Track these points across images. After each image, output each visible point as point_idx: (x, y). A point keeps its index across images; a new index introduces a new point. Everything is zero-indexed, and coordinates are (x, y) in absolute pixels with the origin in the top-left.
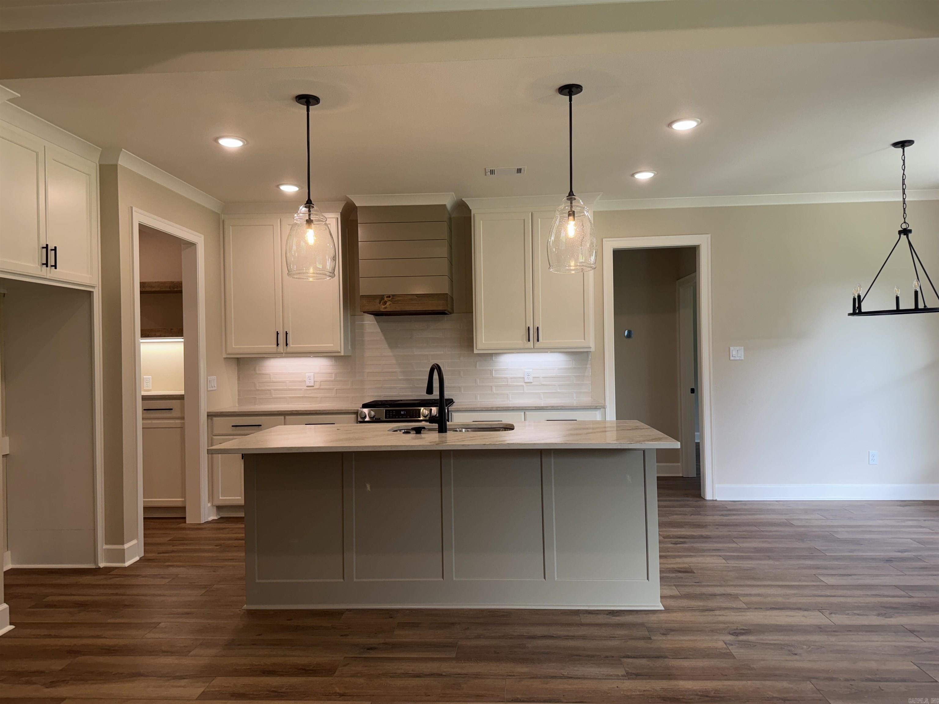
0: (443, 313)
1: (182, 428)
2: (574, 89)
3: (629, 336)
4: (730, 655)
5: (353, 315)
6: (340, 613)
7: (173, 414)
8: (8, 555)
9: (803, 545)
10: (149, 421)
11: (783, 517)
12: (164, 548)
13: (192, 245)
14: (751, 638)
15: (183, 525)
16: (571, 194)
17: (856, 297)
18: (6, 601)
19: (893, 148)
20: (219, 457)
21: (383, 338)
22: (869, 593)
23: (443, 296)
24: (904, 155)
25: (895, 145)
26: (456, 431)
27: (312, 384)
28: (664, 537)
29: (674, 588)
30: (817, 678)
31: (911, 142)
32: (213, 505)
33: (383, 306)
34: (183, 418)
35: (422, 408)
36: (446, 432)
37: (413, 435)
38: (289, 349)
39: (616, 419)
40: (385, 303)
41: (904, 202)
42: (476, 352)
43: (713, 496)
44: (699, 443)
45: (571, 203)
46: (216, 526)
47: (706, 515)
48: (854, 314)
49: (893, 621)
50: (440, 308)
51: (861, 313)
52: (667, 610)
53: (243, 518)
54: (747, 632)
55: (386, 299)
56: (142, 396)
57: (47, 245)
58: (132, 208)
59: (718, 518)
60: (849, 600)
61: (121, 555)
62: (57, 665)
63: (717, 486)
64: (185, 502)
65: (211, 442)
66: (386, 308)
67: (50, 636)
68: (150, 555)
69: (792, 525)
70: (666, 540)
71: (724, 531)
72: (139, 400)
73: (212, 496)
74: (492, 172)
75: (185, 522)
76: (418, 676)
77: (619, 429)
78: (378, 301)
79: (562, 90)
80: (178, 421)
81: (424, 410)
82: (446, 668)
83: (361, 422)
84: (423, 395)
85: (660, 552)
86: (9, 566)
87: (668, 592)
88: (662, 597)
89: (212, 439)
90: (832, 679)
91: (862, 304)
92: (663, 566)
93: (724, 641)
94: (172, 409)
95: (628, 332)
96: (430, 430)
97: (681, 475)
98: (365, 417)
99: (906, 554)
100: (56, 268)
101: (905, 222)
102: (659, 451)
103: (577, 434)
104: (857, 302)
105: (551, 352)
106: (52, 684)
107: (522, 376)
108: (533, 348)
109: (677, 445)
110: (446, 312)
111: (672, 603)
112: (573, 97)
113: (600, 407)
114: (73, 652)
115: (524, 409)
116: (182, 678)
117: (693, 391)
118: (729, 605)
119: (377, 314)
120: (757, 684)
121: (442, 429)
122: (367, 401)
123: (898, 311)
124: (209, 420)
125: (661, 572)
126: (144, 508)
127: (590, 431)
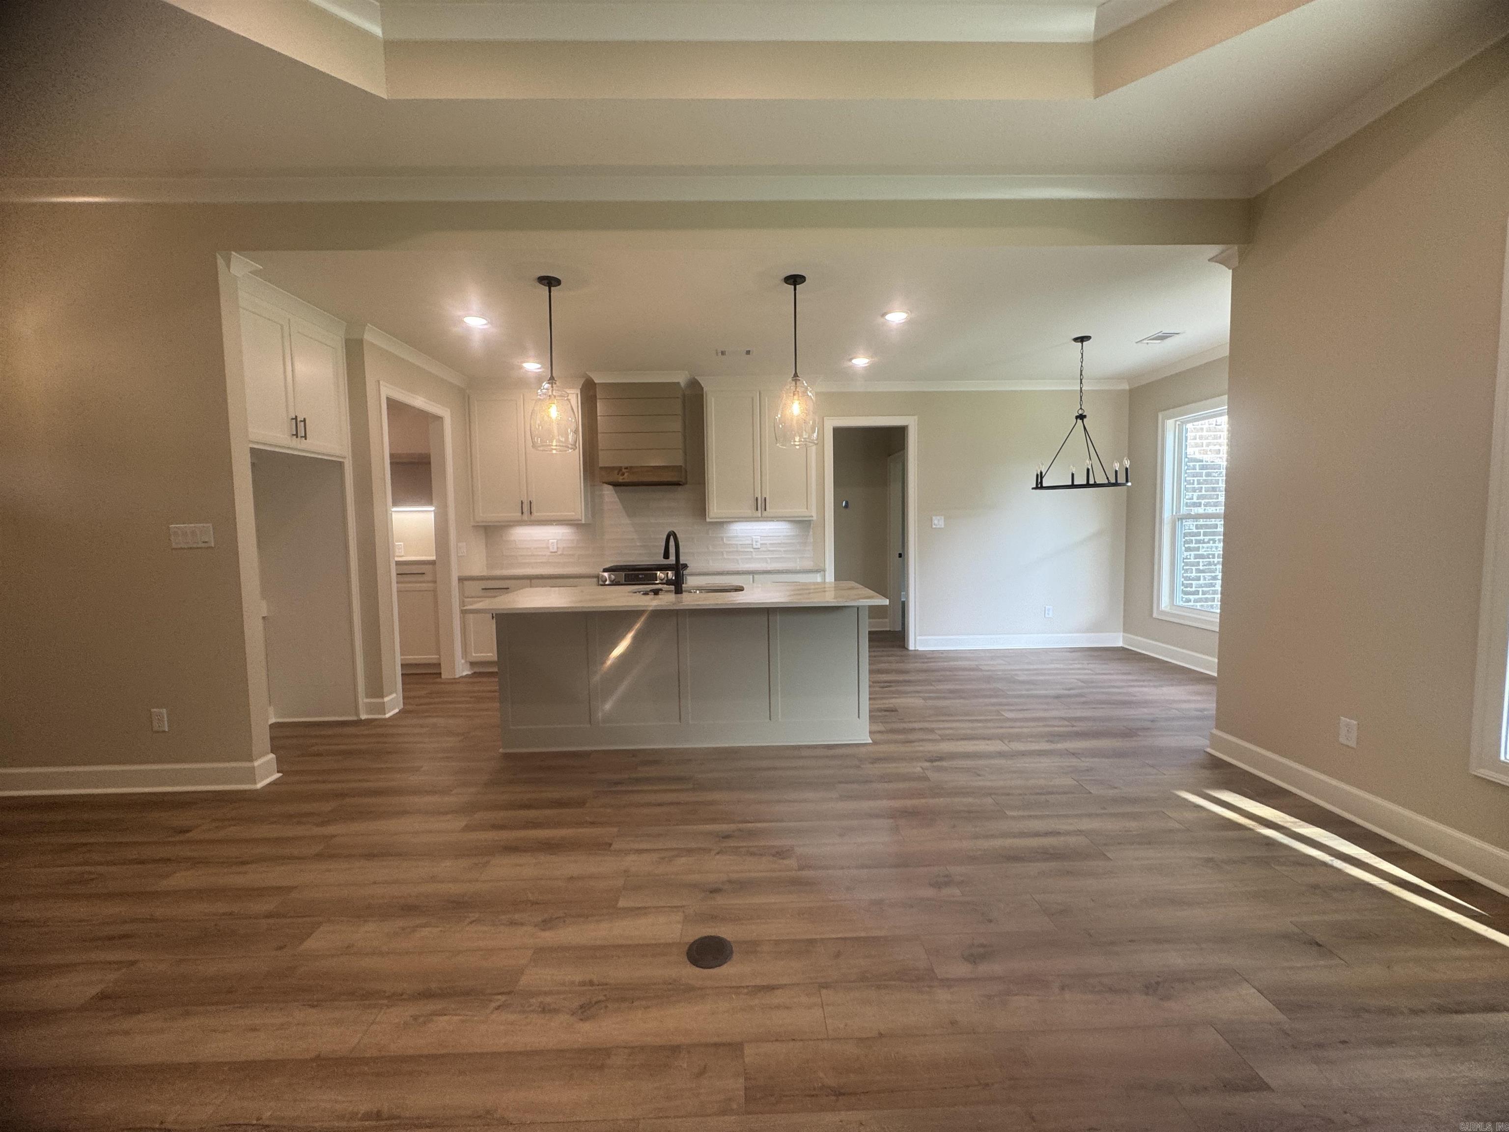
0: (678, 484)
1: (435, 591)
2: (798, 280)
3: (847, 506)
4: (926, 779)
5: (593, 486)
6: (588, 754)
7: (425, 578)
8: (271, 710)
9: (988, 686)
10: (403, 585)
11: (973, 664)
12: (423, 701)
13: (439, 419)
14: (944, 764)
15: (438, 680)
16: (796, 375)
17: (1039, 473)
18: (272, 752)
19: (1074, 343)
20: (471, 616)
21: (621, 507)
22: (1041, 724)
23: (678, 468)
24: (1082, 349)
25: (1076, 340)
26: (691, 592)
27: (555, 550)
28: (873, 682)
29: (880, 724)
30: (995, 794)
31: (1088, 338)
32: (466, 662)
33: (621, 477)
34: (435, 582)
35: (659, 572)
36: (681, 593)
37: (651, 596)
38: (533, 518)
39: (835, 580)
40: (623, 474)
41: (1081, 391)
42: (708, 520)
43: (915, 647)
44: (904, 601)
45: (796, 384)
46: (471, 680)
47: (909, 663)
48: (1037, 488)
49: (1059, 746)
50: (675, 479)
51: (1042, 488)
52: (875, 743)
53: (497, 672)
54: (941, 759)
55: (624, 470)
56: (396, 561)
57: (296, 417)
58: (379, 382)
59: (918, 665)
60: (1025, 730)
61: (382, 708)
62: (327, 807)
63: (918, 638)
64: (439, 659)
65: (462, 603)
66: (623, 479)
67: (317, 781)
68: (409, 707)
69: (981, 670)
70: (875, 685)
71: (922, 676)
72: (393, 566)
73: (465, 652)
74: (723, 353)
75: (441, 677)
76: (660, 805)
77: (836, 588)
78: (616, 472)
79: (788, 280)
80: (431, 585)
81: (661, 574)
82: (683, 797)
83: (602, 585)
84: (660, 560)
85: (870, 694)
86: (273, 720)
87: (876, 728)
88: (870, 732)
89: (463, 602)
90: (1008, 794)
91: (1044, 480)
92: (872, 706)
93: (921, 767)
94: (424, 574)
95: (846, 503)
96: (667, 591)
97: (888, 629)
98: (606, 580)
99: (1072, 692)
100: (306, 439)
101: (1081, 409)
102: (871, 608)
103: (800, 594)
104: (1040, 477)
105: (777, 521)
106: (323, 824)
107: (750, 542)
108: (760, 516)
109: (886, 602)
110: (681, 483)
111: (879, 737)
112: (797, 286)
113: (822, 571)
114: (342, 795)
115: (753, 573)
116: (446, 813)
117: (900, 555)
118: (927, 737)
119: (615, 485)
120: (948, 800)
121: (679, 591)
122: (607, 566)
123: (1073, 486)
124: (461, 584)
125: (870, 711)
126: (401, 665)
127: (812, 591)
